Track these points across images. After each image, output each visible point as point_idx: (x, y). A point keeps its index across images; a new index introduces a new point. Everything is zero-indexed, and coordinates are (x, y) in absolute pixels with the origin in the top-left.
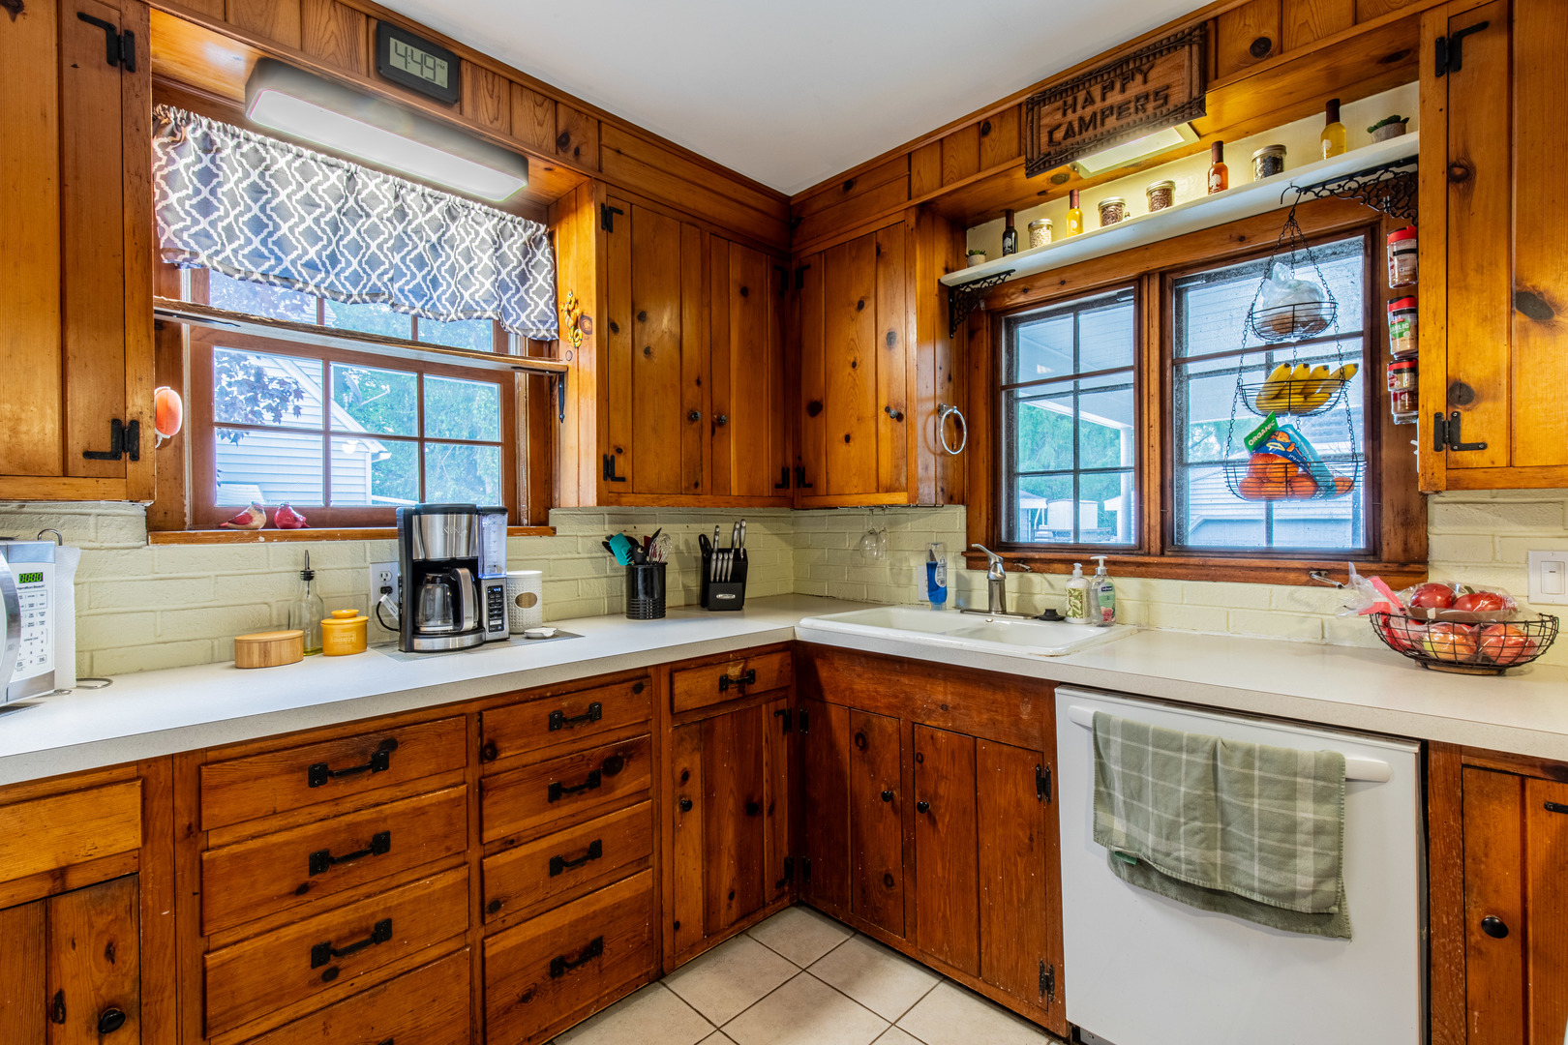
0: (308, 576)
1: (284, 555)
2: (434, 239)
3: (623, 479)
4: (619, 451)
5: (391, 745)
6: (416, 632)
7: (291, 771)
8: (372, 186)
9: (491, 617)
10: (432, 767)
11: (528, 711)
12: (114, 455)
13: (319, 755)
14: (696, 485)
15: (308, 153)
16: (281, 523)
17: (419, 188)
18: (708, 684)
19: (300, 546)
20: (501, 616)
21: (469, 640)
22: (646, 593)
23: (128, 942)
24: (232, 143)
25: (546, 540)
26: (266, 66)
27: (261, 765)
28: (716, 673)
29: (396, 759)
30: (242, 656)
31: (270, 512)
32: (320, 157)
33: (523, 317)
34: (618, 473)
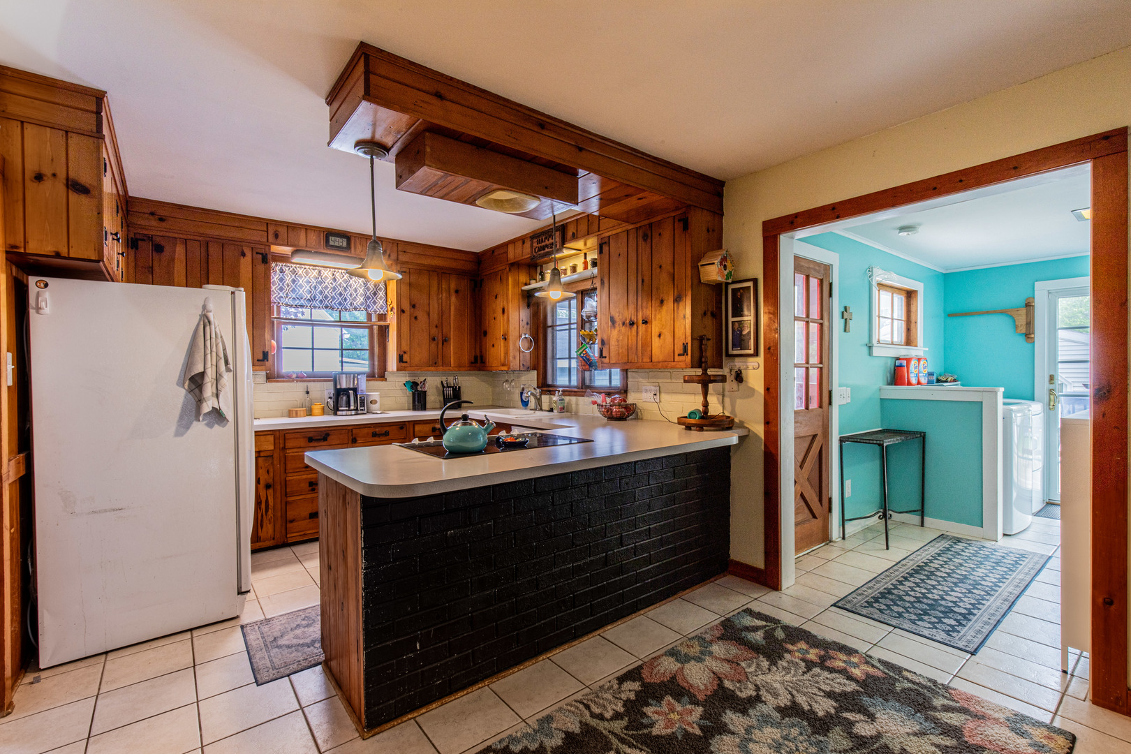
0: (308, 393)
1: (301, 386)
2: (345, 286)
3: (406, 362)
4: (405, 353)
5: (328, 435)
6: (338, 410)
7: (304, 438)
8: (326, 274)
9: (361, 406)
10: (338, 442)
11: (366, 431)
12: (263, 360)
13: (310, 435)
14: (436, 363)
15: (307, 267)
16: (300, 378)
17: (340, 271)
18: (428, 429)
19: (306, 384)
20: (364, 406)
21: (353, 412)
22: (418, 402)
23: (271, 470)
24: (287, 269)
25: (384, 383)
26: (295, 252)
27: (298, 435)
28: (432, 425)
29: (329, 438)
30: (290, 414)
31: (297, 373)
32: (311, 267)
33: (375, 307)
34: (404, 360)
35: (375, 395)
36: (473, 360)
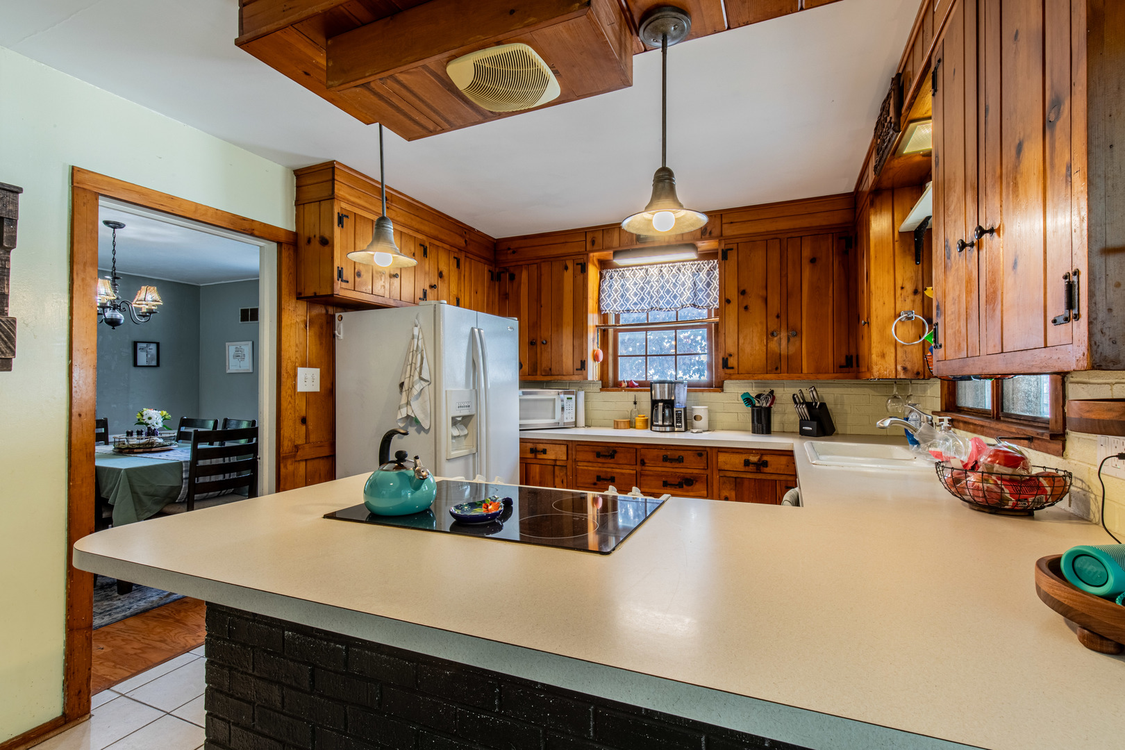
0: (635, 403)
1: (631, 395)
2: (674, 281)
3: (732, 368)
4: (730, 355)
5: (615, 452)
6: (652, 424)
7: (593, 452)
8: (652, 272)
9: (677, 422)
10: (626, 462)
11: (655, 452)
12: (581, 369)
13: (599, 449)
14: (777, 369)
15: (634, 268)
16: (630, 386)
17: (667, 265)
18: (737, 461)
20: (681, 422)
21: (668, 429)
23: (565, 481)
24: (616, 275)
25: (722, 394)
26: (616, 254)
27: (587, 448)
28: (744, 457)
29: (617, 456)
30: (617, 425)
31: (628, 382)
32: (638, 268)
33: (708, 301)
34: (730, 365)
35: (700, 410)
36: (843, 361)
